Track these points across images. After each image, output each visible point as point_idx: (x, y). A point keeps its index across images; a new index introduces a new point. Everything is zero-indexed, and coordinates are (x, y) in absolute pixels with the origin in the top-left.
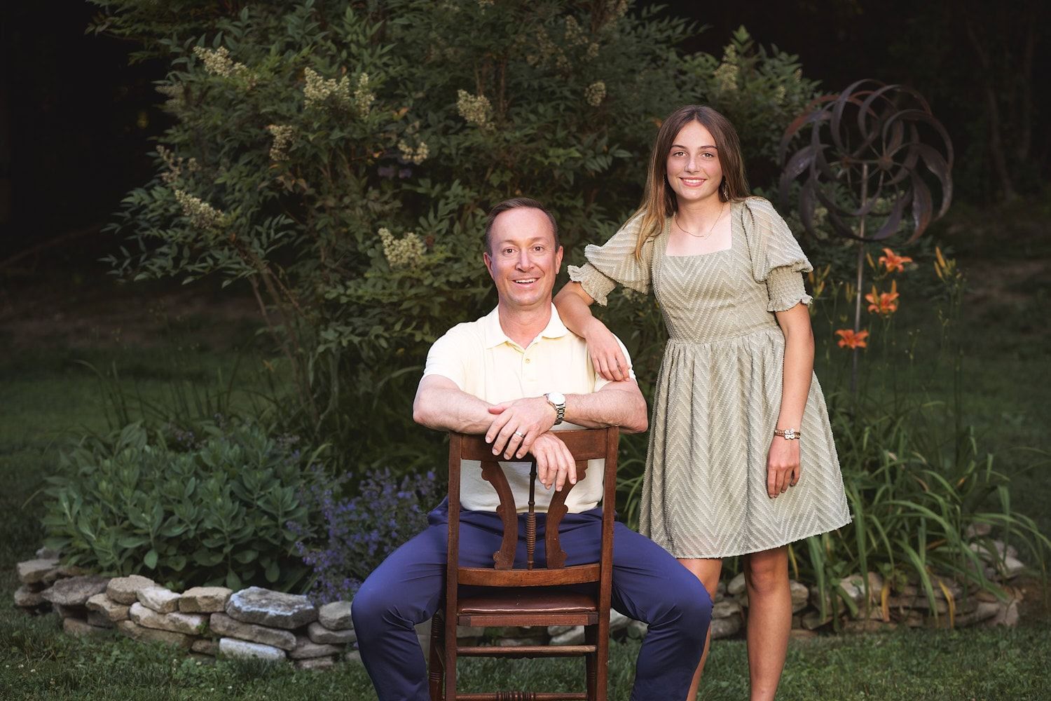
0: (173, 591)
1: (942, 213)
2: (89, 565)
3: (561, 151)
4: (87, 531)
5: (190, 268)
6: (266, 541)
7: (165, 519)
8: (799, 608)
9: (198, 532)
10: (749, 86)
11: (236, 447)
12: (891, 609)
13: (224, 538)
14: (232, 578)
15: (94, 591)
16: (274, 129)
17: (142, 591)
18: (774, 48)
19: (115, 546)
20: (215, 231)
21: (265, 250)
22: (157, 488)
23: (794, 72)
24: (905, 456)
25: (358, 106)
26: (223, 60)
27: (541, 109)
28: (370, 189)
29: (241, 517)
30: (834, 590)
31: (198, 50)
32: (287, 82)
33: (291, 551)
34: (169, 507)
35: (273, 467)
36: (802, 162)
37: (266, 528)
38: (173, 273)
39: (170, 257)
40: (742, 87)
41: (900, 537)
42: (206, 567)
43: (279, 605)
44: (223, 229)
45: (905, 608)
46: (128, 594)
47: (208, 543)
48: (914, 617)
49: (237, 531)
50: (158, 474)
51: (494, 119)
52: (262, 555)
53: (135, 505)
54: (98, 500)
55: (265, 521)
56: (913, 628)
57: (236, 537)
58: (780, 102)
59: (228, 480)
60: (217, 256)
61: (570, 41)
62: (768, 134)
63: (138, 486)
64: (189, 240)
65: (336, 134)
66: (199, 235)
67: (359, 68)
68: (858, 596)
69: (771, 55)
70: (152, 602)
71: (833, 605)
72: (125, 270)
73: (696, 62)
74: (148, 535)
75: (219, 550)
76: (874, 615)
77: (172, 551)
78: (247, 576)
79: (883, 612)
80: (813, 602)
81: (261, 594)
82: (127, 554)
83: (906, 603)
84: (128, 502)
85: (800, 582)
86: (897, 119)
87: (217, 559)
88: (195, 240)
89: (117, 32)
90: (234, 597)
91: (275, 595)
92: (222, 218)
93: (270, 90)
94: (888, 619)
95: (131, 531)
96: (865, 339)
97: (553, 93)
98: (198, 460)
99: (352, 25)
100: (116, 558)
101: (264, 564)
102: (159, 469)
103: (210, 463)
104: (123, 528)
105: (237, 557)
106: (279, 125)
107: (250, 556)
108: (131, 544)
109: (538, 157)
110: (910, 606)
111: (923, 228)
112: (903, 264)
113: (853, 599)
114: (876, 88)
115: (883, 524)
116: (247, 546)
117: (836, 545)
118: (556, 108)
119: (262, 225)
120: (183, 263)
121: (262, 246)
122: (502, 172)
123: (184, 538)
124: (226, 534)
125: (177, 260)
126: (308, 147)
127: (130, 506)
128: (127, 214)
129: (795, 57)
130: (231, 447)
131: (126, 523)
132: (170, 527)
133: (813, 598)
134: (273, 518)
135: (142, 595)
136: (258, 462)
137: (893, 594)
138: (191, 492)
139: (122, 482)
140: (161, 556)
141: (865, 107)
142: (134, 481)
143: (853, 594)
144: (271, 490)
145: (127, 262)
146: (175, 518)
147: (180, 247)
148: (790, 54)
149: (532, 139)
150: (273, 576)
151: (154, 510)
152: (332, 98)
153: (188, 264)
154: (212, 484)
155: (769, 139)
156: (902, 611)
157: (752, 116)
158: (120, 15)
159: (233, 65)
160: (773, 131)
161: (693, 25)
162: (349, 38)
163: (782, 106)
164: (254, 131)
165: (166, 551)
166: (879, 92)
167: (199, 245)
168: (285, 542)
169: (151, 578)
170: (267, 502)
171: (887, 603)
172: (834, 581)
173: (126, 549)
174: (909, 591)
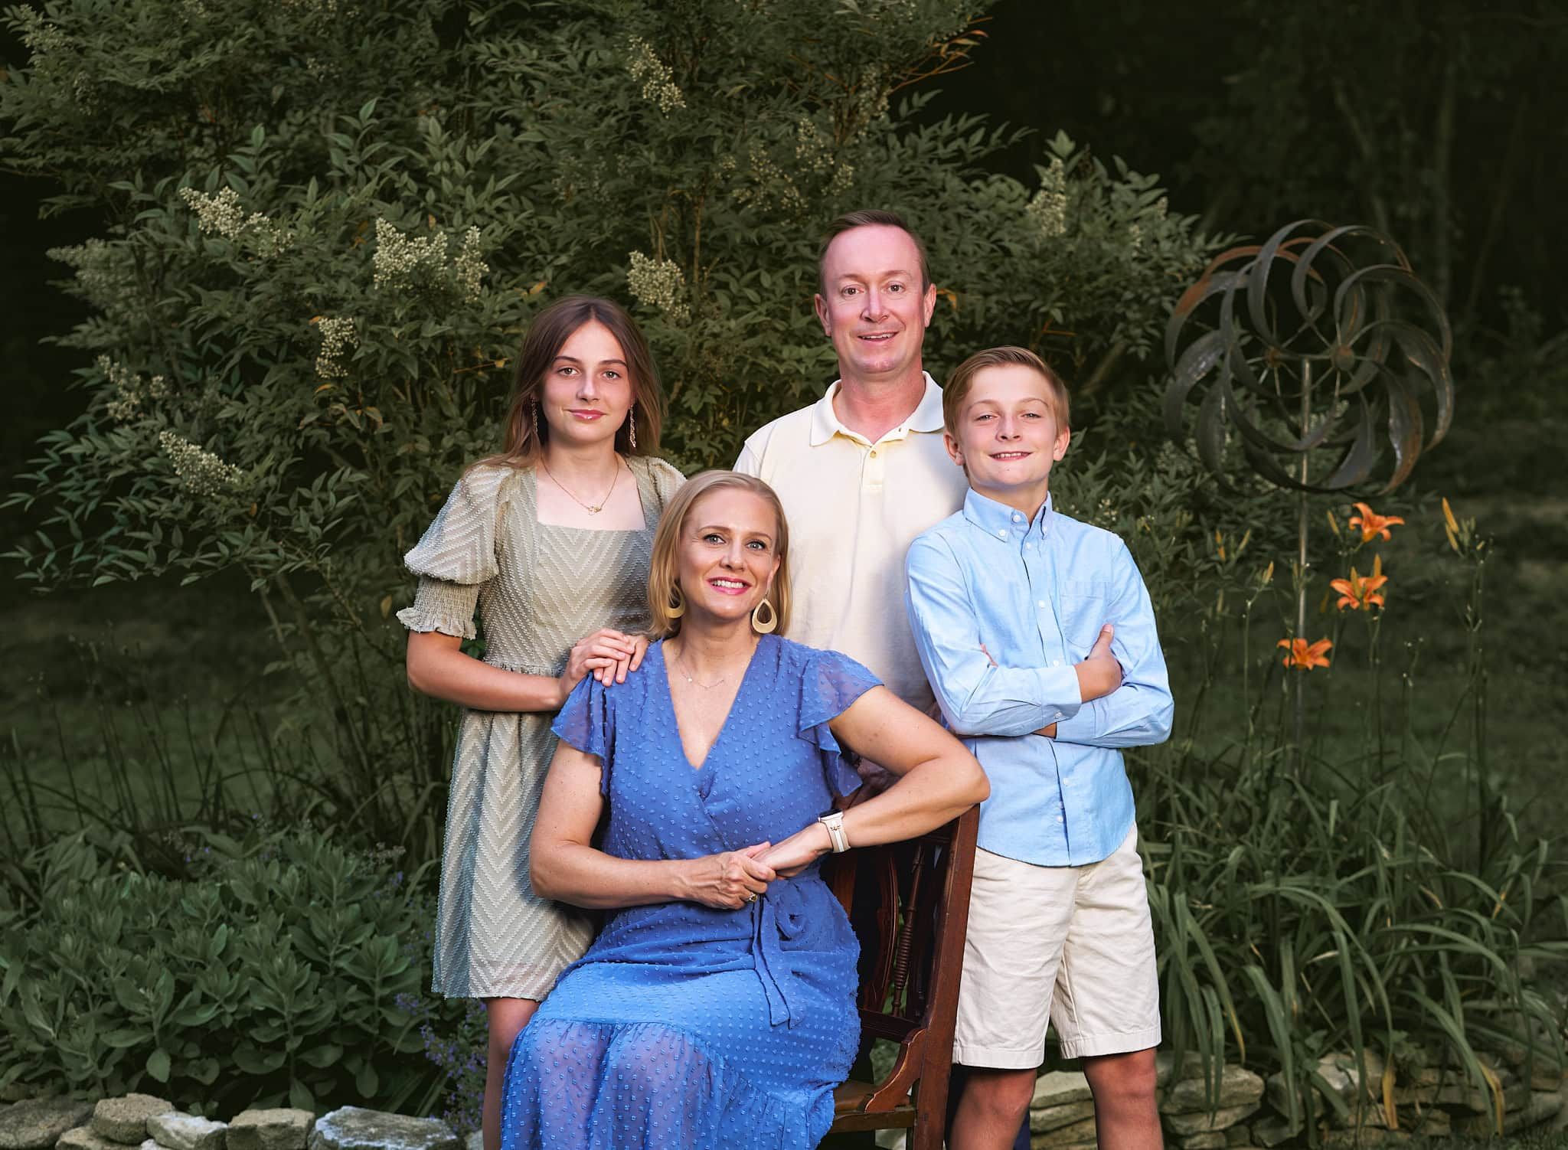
0: (211, 1119)
1: (1439, 434)
2: (42, 1080)
3: (804, 351)
4: (39, 1021)
5: (186, 563)
6: (356, 1028)
7: (177, 998)
8: (1250, 1111)
9: (238, 1017)
10: (1086, 227)
11: (293, 870)
12: (1400, 1107)
13: (284, 1026)
14: (298, 1092)
15: (63, 1122)
16: (325, 324)
17: (159, 1119)
18: (1119, 162)
19: (95, 1045)
20: (225, 500)
21: (322, 526)
22: (159, 944)
23: (1155, 202)
24: (1407, 850)
25: (462, 282)
26: (230, 211)
27: (766, 280)
28: (488, 421)
29: (310, 989)
30: (1306, 1080)
31: (185, 191)
32: (335, 246)
33: (398, 1045)
34: (183, 976)
35: (359, 902)
36: (1201, 360)
37: (353, 1006)
38: (158, 572)
39: (150, 546)
40: (1074, 231)
41: (1408, 984)
42: (256, 1076)
43: (401, 1136)
44: (238, 495)
45: (1423, 1106)
46: (132, 1125)
47: (260, 1035)
48: (1436, 1120)
49: (305, 1014)
50: (154, 919)
51: (688, 299)
52: (348, 1053)
53: (123, 975)
54: (55, 968)
55: (352, 994)
56: (1434, 1138)
57: (305, 1023)
58: (1135, 254)
59: (284, 925)
60: (235, 542)
61: (803, 162)
62: (1119, 309)
63: (121, 941)
64: (183, 515)
65: (431, 329)
66: (198, 507)
67: (457, 219)
68: (1345, 1087)
69: (1115, 175)
70: (178, 1139)
71: (1305, 1105)
72: (48, 570)
73: (993, 191)
74: (149, 1025)
75: (278, 1046)
76: (1372, 1119)
77: (193, 1052)
78: (324, 1090)
79: (1387, 1113)
80: (1270, 1100)
81: (363, 1117)
82: (115, 1058)
83: (1423, 1097)
84: (112, 969)
85: (1247, 1067)
86: (1355, 283)
87: (276, 1062)
88: (193, 516)
89: (14, 162)
90: (320, 1124)
91: (387, 1118)
92: (237, 477)
93: (308, 256)
94: (1395, 1126)
95: (122, 1018)
96: (1327, 654)
97: (781, 250)
98: (226, 893)
99: (441, 147)
100: (96, 1066)
101: (352, 1067)
102: (156, 911)
103: (247, 898)
104: (105, 1014)
105: (307, 1057)
106: (332, 317)
107: (330, 1056)
108: (121, 1041)
109: (766, 363)
110: (1430, 1101)
111: (1411, 463)
112: (1390, 528)
113: (1337, 1092)
114: (1318, 232)
115: (1380, 967)
116: (322, 1039)
117: (1304, 1002)
118: (789, 279)
119: (309, 487)
120: (173, 555)
121: (313, 520)
122: (703, 388)
123: (214, 1028)
124: (288, 1019)
125: (162, 552)
126: (384, 353)
127: (115, 978)
128: (41, 475)
129: (1154, 179)
130: (283, 871)
131: (112, 1004)
132: (191, 1010)
133: (1271, 1093)
134: (364, 988)
135: (158, 1127)
136: (331, 895)
137: (1403, 1080)
138: (220, 950)
139: (93, 937)
140: (174, 1060)
141: (1303, 265)
142: (115, 934)
143: (1338, 1086)
144: (357, 942)
145: (51, 557)
146: (194, 995)
147: (167, 526)
148: (1144, 174)
149: (752, 331)
150: (369, 1087)
151: (161, 982)
152: (422, 270)
153: (181, 556)
154: (259, 932)
155: (1123, 318)
156: (1419, 1111)
157: (1092, 278)
158: (21, 134)
159: (245, 219)
160: (1128, 304)
161: (1000, 130)
162: (437, 168)
163: (1141, 260)
164: (287, 328)
165: (182, 1050)
166: (1325, 240)
167: (197, 525)
168: (385, 1025)
169: (165, 1098)
170: (356, 962)
171: (1394, 1096)
172: (1308, 1064)
173: (111, 1050)
174: (1430, 1077)
